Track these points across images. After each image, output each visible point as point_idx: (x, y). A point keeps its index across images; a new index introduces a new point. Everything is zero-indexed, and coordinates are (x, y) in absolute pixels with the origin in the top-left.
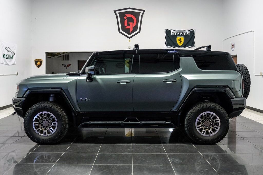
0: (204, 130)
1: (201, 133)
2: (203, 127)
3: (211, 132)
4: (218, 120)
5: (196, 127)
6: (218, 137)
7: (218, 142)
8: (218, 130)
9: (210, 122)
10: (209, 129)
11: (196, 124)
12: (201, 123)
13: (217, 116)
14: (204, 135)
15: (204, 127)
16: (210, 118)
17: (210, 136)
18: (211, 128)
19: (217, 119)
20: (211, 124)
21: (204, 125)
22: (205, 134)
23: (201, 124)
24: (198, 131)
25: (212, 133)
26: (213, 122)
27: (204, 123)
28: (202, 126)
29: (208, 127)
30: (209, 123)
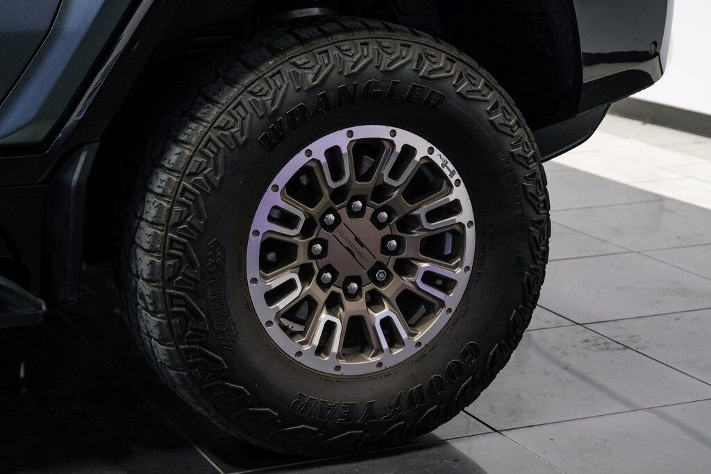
0: (324, 317)
1: (302, 350)
2: (320, 283)
3: (387, 323)
4: (455, 207)
5: (256, 293)
6: (455, 372)
7: (447, 414)
8: (453, 299)
9: (380, 225)
10: (375, 300)
11: (253, 269)
12: (295, 246)
13: (449, 169)
14: (325, 364)
15: (324, 286)
16: (381, 192)
17: (384, 373)
18: (390, 290)
19: (451, 198)
20: (385, 250)
21: (329, 268)
22: (339, 356)
23: (302, 258)
24: (275, 333)
25: (404, 335)
26: (408, 223)
27: (324, 243)
28: (306, 273)
29: (357, 279)
30: (372, 236)
